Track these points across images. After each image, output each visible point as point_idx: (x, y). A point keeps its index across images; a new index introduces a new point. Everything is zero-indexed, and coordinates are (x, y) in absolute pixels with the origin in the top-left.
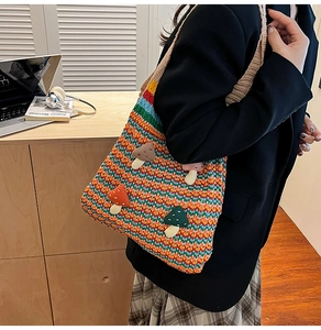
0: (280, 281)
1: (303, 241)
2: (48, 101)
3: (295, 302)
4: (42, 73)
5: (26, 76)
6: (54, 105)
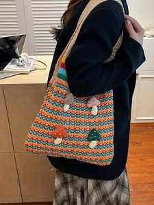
2: (17, 61)
5: (8, 46)
6: (21, 64)
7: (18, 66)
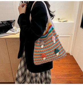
0: (69, 73)
1: (77, 64)
3: (71, 78)
4: (13, 24)
7: (12, 31)
